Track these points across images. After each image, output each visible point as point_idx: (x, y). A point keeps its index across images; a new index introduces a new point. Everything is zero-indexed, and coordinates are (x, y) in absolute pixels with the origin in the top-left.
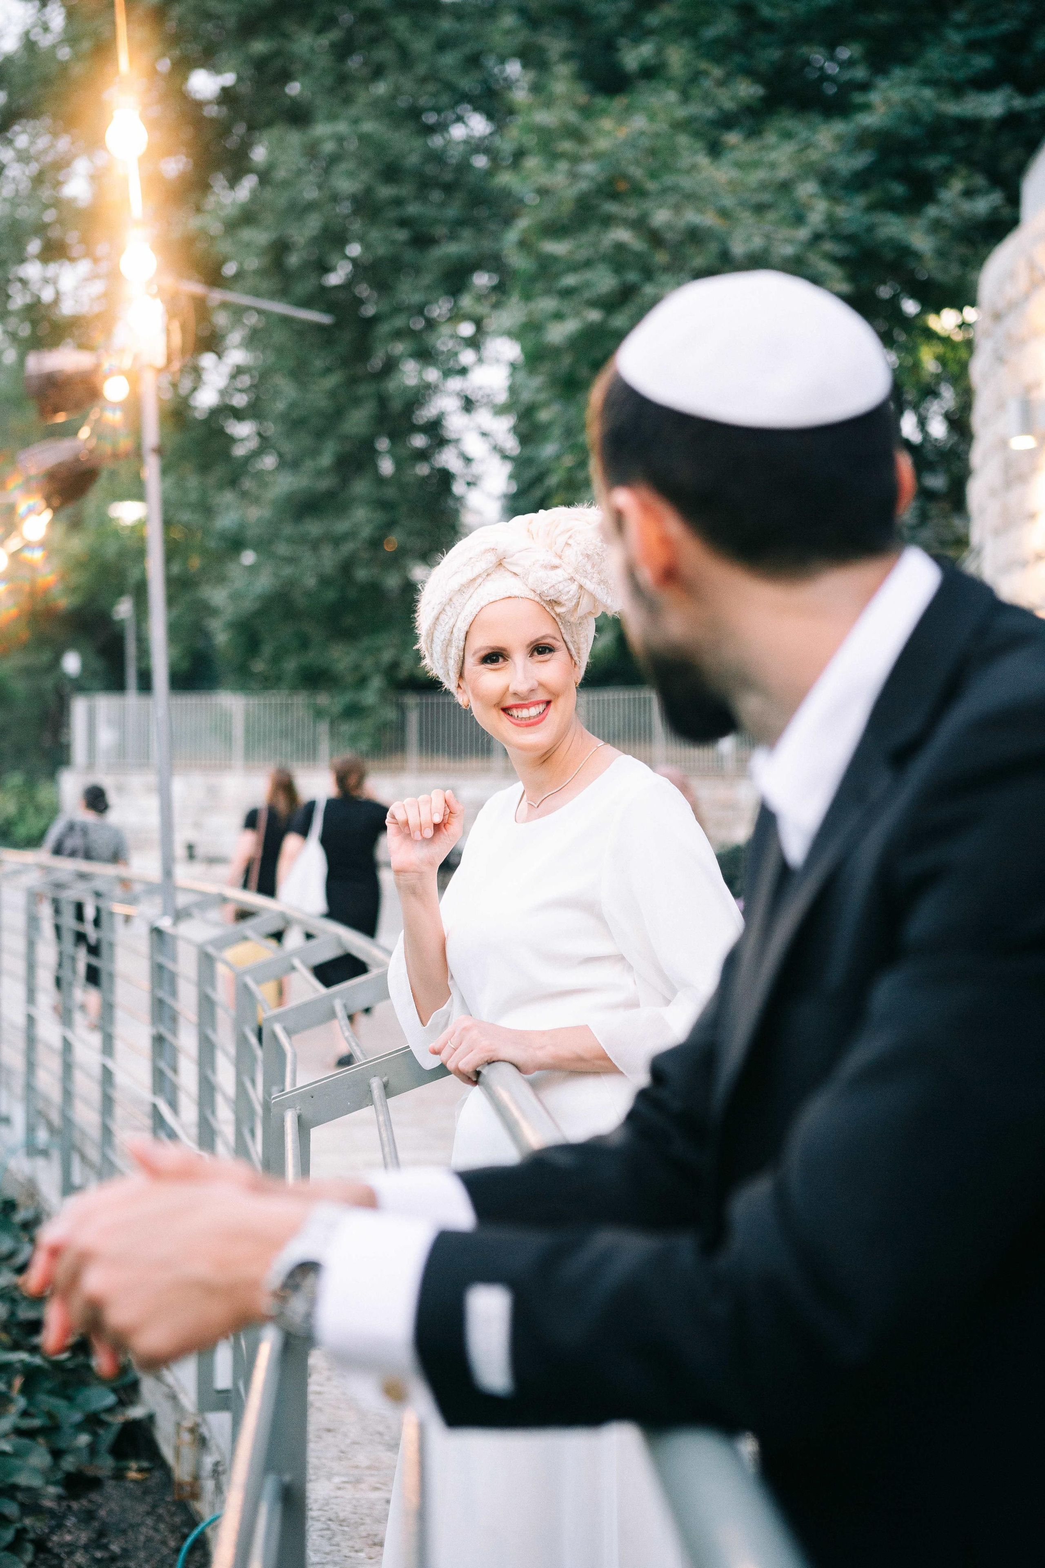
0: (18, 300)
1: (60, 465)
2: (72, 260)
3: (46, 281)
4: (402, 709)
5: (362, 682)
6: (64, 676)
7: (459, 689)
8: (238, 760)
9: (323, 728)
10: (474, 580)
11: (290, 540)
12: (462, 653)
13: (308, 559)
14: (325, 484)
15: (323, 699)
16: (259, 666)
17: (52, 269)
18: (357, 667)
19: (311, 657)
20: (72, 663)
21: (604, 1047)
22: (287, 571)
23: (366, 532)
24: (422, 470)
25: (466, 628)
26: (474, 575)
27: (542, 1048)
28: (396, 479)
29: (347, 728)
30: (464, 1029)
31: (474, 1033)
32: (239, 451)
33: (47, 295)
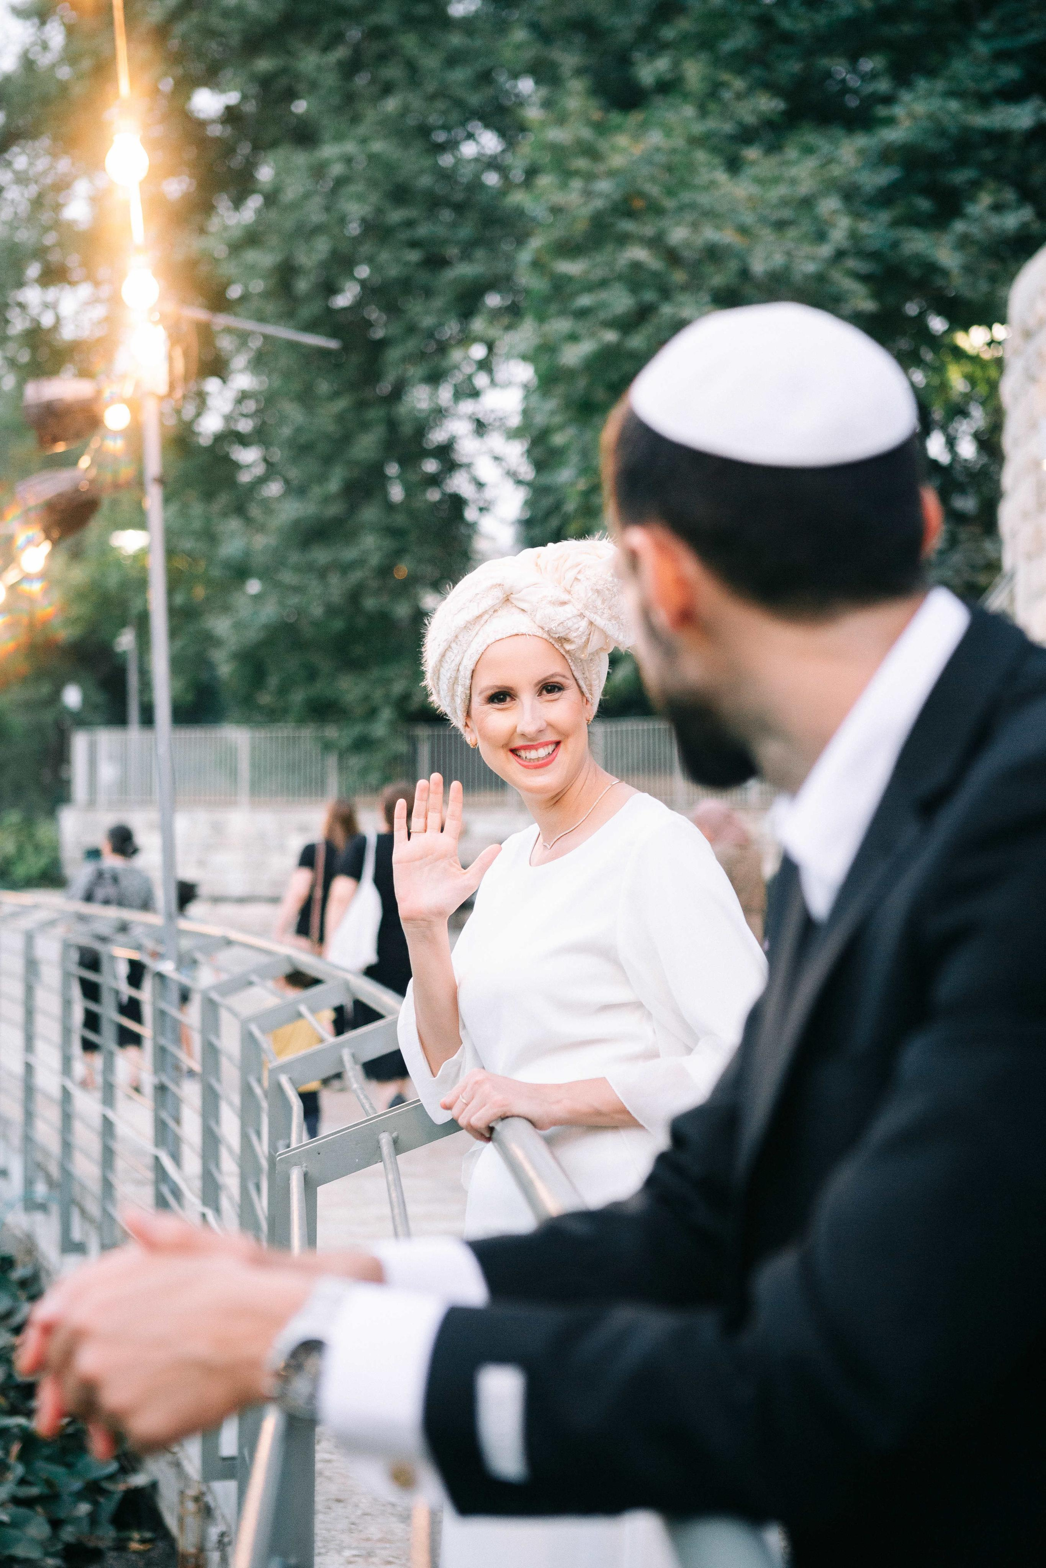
0: (18, 325)
1: (60, 495)
2: (72, 284)
3: (46, 306)
4: (413, 742)
5: (372, 714)
6: (65, 710)
7: (466, 728)
8: (244, 796)
9: (332, 761)
10: (480, 617)
11: (298, 569)
12: (468, 692)
13: (315, 587)
14: (334, 510)
15: (331, 732)
16: (265, 699)
17: (52, 293)
18: (366, 698)
19: (319, 688)
20: (72, 697)
21: (623, 1101)
22: (294, 600)
23: (375, 560)
24: (433, 495)
25: (472, 667)
26: (481, 611)
27: (558, 1102)
28: (406, 506)
29: (356, 761)
30: (476, 1083)
31: (487, 1087)
32: (245, 478)
33: (47, 321)
